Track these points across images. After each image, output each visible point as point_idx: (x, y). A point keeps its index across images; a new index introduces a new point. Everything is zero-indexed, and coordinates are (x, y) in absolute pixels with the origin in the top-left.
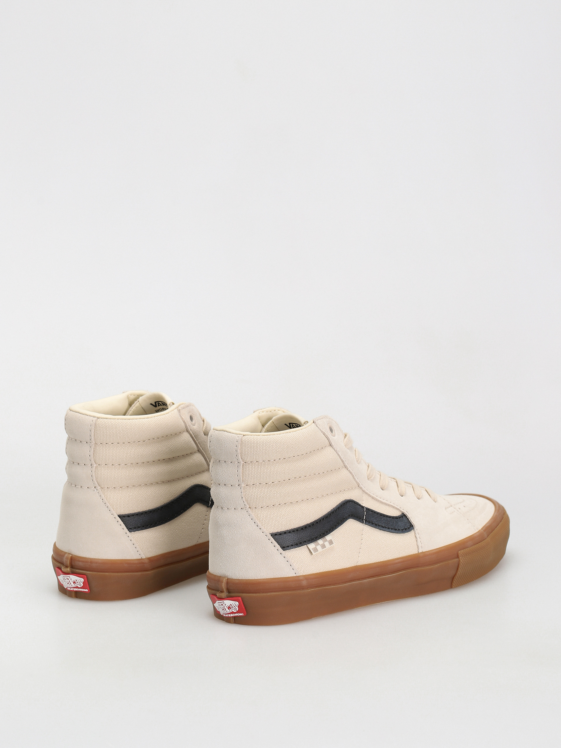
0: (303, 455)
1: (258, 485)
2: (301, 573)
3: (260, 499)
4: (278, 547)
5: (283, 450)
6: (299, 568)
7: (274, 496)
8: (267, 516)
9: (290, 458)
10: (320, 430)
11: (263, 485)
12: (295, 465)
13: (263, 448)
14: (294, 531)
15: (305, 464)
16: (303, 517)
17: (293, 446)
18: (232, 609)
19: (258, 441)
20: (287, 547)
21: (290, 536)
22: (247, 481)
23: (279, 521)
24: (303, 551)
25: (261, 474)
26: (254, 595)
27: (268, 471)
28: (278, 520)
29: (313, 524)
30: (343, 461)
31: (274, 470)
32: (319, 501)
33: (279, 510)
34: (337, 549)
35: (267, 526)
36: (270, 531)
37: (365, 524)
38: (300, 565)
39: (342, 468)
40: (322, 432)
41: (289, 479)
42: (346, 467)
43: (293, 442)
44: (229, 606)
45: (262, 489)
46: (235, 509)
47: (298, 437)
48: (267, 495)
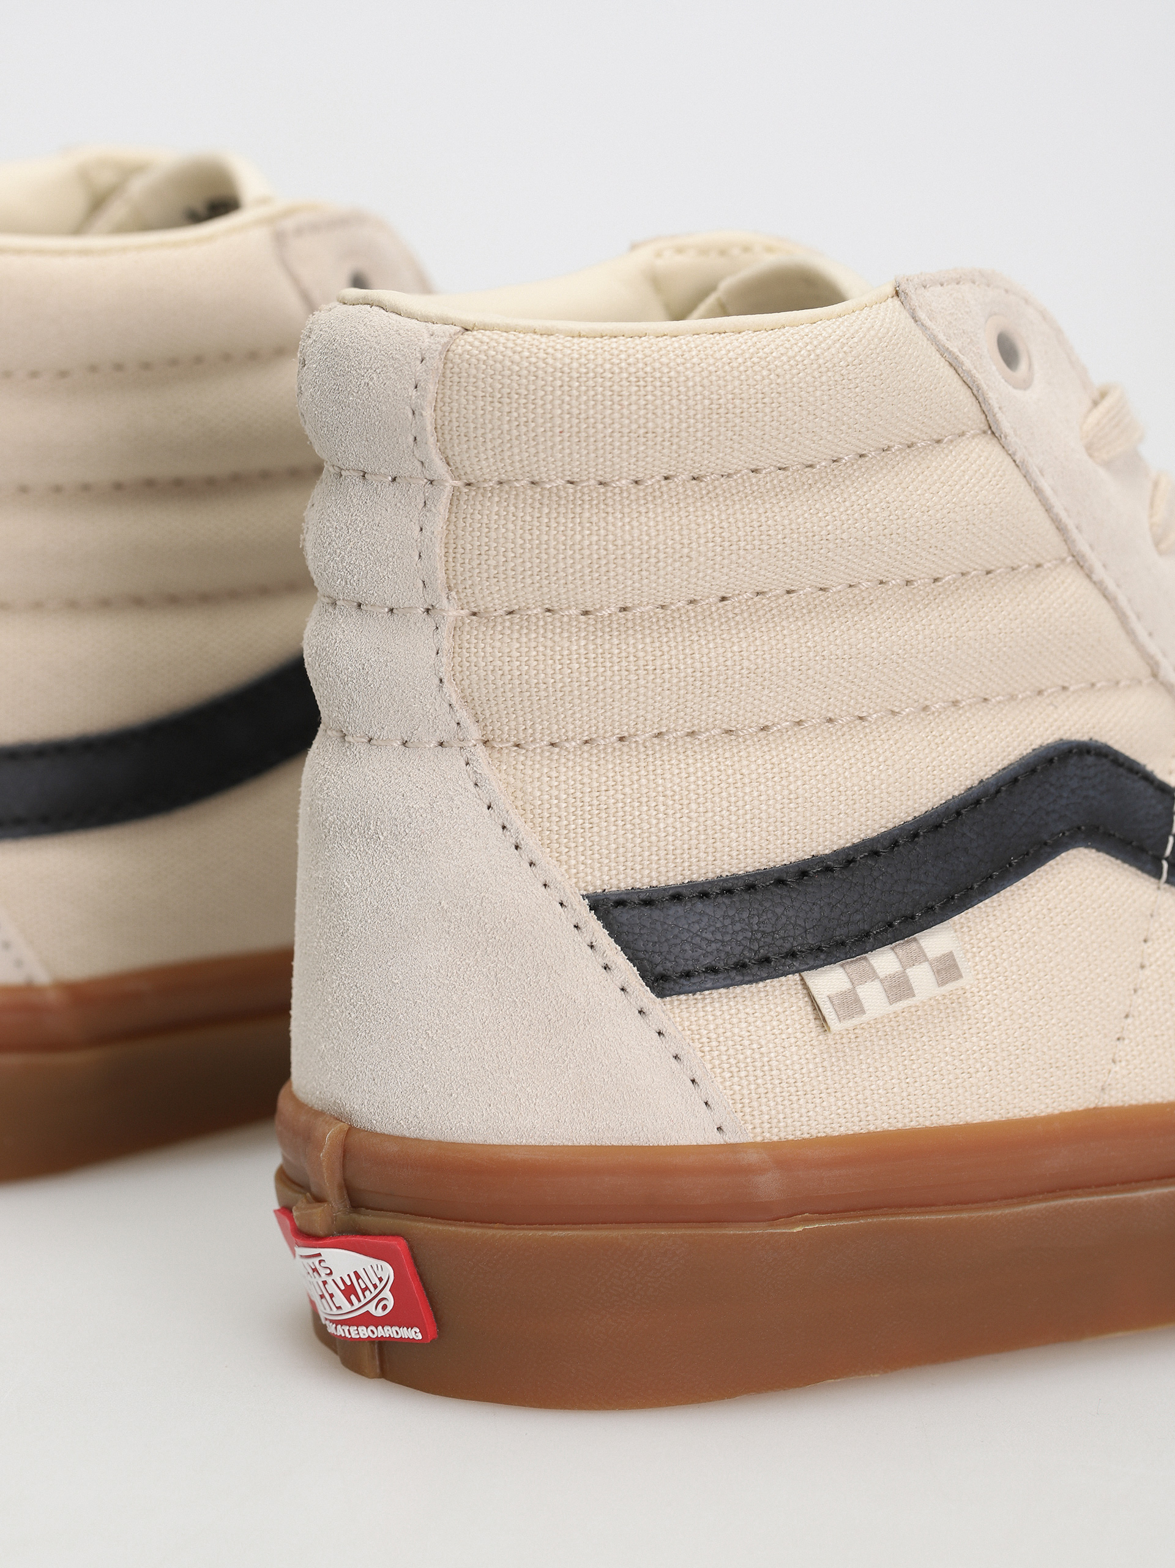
0: (811, 466)
1: (534, 619)
2: (758, 1130)
3: (543, 694)
4: (628, 972)
5: (684, 425)
6: (746, 1101)
7: (625, 682)
8: (578, 794)
9: (729, 476)
10: (934, 340)
11: (566, 619)
12: (755, 516)
13: (567, 407)
14: (730, 891)
15: (815, 519)
16: (793, 814)
17: (745, 406)
18: (363, 1301)
19: (541, 364)
20: (681, 976)
21: (705, 919)
22: (469, 591)
23: (646, 826)
24: (779, 1009)
25: (552, 551)
26: (476, 1231)
27: (595, 538)
28: (637, 821)
29: (849, 862)
30: (1060, 528)
31: (627, 537)
32: (897, 736)
33: (651, 768)
34: (983, 1007)
35: (572, 853)
36: (589, 878)
37: (1168, 882)
38: (753, 1087)
39: (1056, 567)
40: (943, 351)
41: (723, 599)
42: (1079, 562)
43: (745, 387)
44: (349, 1283)
45: (556, 638)
46: (404, 744)
47: (784, 358)
48: (584, 679)
